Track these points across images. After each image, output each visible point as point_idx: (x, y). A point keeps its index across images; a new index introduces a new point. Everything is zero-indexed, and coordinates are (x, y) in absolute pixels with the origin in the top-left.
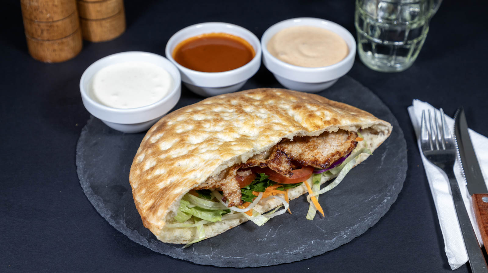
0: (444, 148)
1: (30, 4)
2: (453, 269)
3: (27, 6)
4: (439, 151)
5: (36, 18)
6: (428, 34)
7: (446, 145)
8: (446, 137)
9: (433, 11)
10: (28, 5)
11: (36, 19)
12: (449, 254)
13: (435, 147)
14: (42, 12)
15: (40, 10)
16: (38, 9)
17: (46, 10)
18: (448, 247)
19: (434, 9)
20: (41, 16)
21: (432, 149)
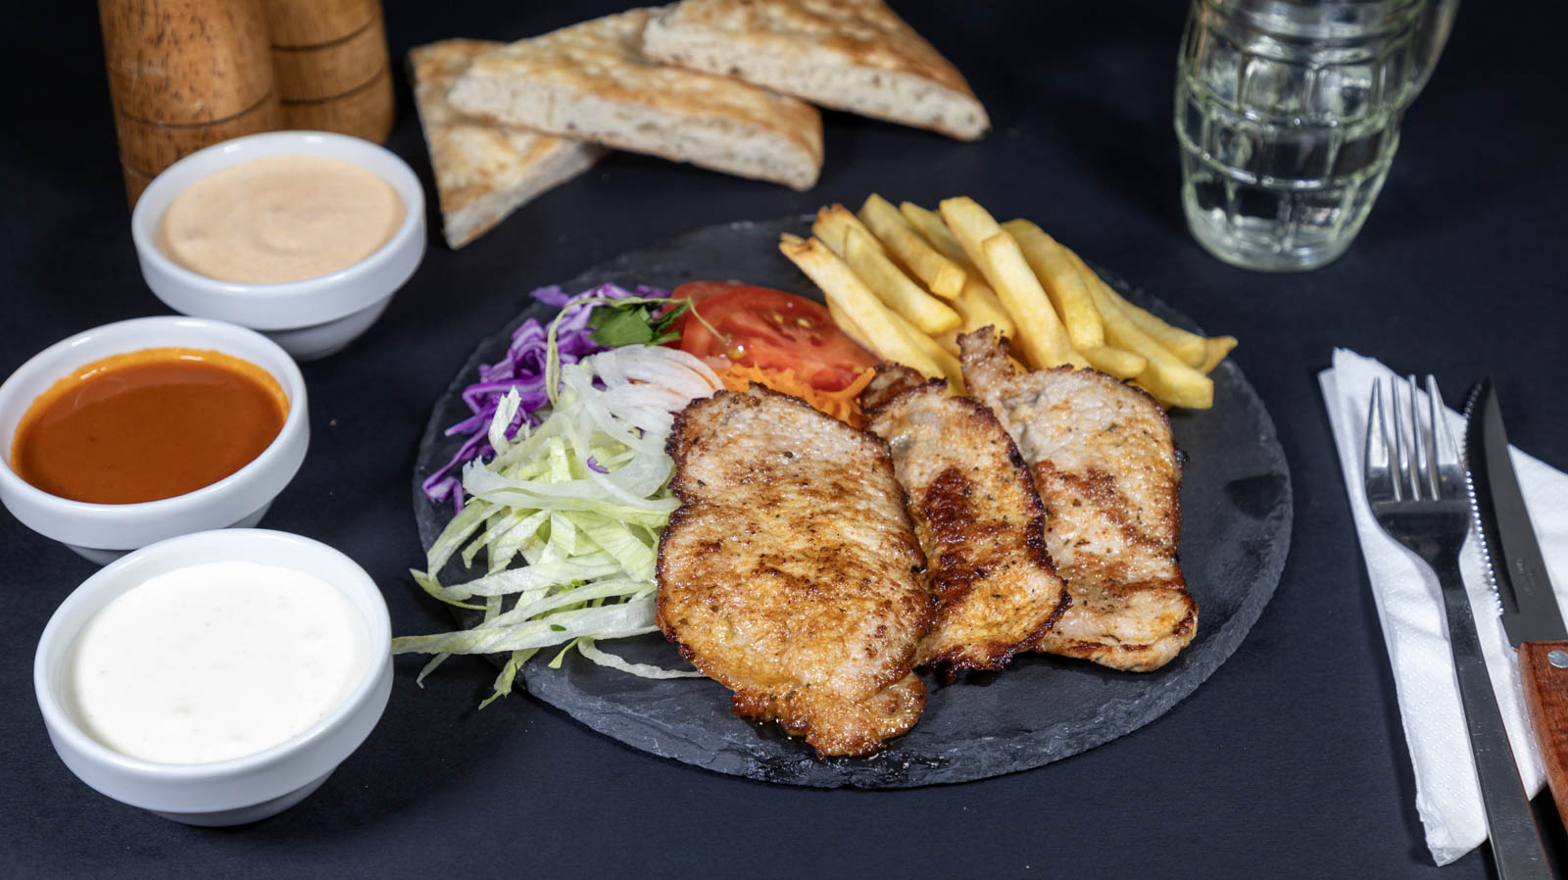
0: (1435, 497)
1: (140, 72)
2: (1440, 864)
3: (131, 80)
4: (1417, 503)
5: (159, 114)
6: (1397, 158)
7: (1441, 486)
8: (1442, 462)
9: (1410, 89)
10: (135, 77)
11: (162, 117)
12: (1430, 816)
13: (1407, 491)
14: (177, 96)
15: (172, 90)
16: (167, 87)
17: (192, 89)
18: (1426, 795)
19: (1414, 80)
20: (177, 106)
21: (1398, 497)
